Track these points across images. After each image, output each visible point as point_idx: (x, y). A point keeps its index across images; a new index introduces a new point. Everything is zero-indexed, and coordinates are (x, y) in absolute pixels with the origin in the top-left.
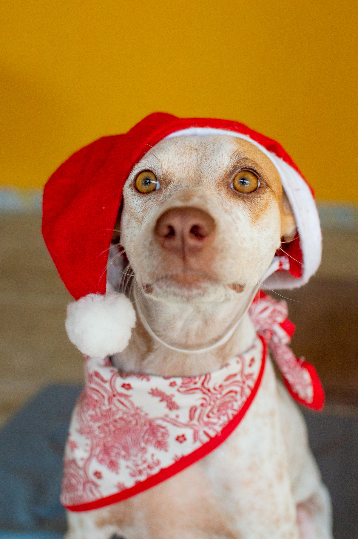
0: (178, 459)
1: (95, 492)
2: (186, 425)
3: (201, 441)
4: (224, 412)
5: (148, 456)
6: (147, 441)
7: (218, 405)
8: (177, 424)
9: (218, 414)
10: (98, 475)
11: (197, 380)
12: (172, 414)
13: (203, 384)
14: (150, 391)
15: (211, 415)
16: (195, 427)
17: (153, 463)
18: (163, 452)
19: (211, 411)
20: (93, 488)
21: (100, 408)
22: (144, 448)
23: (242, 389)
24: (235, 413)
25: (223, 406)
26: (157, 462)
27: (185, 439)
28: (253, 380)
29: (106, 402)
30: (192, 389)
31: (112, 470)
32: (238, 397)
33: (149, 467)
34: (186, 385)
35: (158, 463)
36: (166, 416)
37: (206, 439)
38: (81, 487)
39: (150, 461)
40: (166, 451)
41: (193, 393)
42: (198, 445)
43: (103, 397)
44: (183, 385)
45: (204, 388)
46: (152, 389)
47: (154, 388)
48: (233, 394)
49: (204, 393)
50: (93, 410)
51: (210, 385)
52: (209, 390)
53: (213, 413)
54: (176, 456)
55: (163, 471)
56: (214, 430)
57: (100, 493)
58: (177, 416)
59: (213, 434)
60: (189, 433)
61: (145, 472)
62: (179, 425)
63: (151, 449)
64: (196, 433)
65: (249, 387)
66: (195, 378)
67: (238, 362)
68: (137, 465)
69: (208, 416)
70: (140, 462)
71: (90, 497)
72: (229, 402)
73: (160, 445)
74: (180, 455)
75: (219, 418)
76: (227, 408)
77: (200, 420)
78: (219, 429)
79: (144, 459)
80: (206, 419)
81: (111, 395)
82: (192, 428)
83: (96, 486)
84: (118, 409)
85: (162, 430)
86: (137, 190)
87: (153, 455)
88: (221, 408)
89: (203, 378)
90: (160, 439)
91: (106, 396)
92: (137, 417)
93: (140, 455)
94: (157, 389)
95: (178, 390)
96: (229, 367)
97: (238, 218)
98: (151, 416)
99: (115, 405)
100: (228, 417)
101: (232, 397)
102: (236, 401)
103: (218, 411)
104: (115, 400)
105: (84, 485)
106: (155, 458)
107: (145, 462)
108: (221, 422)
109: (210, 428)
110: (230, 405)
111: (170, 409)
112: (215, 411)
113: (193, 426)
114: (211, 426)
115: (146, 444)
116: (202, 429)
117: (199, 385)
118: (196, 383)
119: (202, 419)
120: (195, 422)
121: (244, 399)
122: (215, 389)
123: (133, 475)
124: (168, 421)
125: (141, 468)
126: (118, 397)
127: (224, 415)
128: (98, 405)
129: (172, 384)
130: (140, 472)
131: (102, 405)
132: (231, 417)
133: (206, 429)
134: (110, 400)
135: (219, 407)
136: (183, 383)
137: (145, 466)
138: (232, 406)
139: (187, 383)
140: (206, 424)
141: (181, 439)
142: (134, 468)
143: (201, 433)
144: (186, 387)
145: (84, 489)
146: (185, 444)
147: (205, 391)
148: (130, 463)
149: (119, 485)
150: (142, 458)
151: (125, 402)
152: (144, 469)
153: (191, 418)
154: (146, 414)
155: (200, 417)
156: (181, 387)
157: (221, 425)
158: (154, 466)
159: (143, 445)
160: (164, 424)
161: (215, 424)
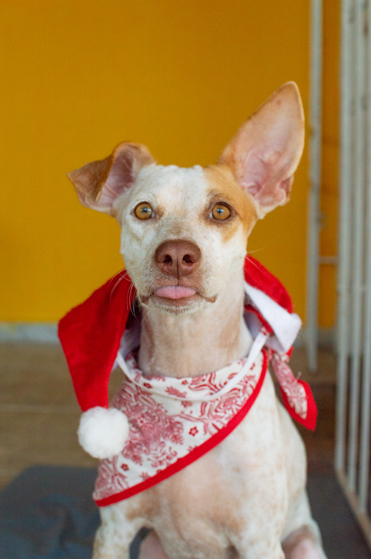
0: (192, 450)
1: (122, 483)
2: (198, 420)
3: (210, 433)
4: (229, 407)
5: (166, 449)
6: (165, 436)
7: (224, 400)
8: (191, 419)
9: (224, 409)
10: (125, 467)
11: (204, 377)
12: (187, 411)
13: (210, 381)
14: (167, 389)
15: (218, 410)
16: (205, 421)
17: (171, 454)
18: (178, 445)
19: (218, 406)
20: (120, 479)
21: (129, 404)
22: (162, 442)
23: (245, 387)
24: (239, 408)
25: (228, 402)
26: (174, 453)
27: (197, 432)
28: (254, 381)
29: (133, 400)
30: (201, 386)
31: (137, 462)
32: (241, 394)
33: (168, 458)
34: (195, 382)
35: (176, 454)
36: (182, 412)
37: (215, 431)
38: (110, 481)
39: (168, 452)
40: (181, 444)
41: (202, 389)
42: (208, 436)
43: (130, 396)
44: (193, 383)
45: (212, 384)
46: (168, 388)
47: (169, 386)
48: (236, 391)
49: (211, 389)
50: (124, 406)
51: (216, 382)
52: (215, 386)
53: (220, 408)
54: (190, 447)
55: (179, 460)
56: (222, 423)
57: (127, 483)
58: (191, 412)
59: (220, 426)
60: (200, 426)
61: (164, 462)
62: (192, 419)
63: (169, 443)
64: (206, 426)
65: (251, 386)
66: (203, 376)
67: (239, 363)
68: (157, 458)
69: (216, 411)
70: (159, 455)
71: (118, 489)
72: (233, 398)
73: (177, 439)
74: (193, 447)
75: (225, 412)
76: (232, 403)
77: (210, 415)
78: (226, 422)
79: (162, 452)
80: (214, 413)
81: (136, 393)
82: (203, 421)
83: (123, 477)
84: (144, 405)
85: (179, 425)
86: (137, 216)
87: (170, 448)
88: (227, 403)
89: (209, 376)
90: (176, 433)
91: (132, 394)
92: (159, 413)
93: (159, 449)
94: (171, 387)
95: (189, 387)
96: (231, 367)
97: (213, 240)
98: (170, 413)
99: (141, 402)
100: (233, 412)
101: (236, 394)
102: (239, 397)
103: (224, 406)
104: (140, 397)
105: (113, 478)
106: (172, 450)
107: (164, 454)
108: (227, 416)
109: (217, 421)
110: (234, 401)
111: (185, 406)
112: (222, 406)
113: (204, 420)
114: (218, 419)
115: (164, 438)
116: (211, 422)
117: (206, 382)
118: (204, 380)
119: (211, 414)
120: (205, 416)
121: (247, 397)
122: (220, 386)
123: (154, 466)
124: (184, 418)
125: (161, 459)
126: (142, 395)
127: (229, 409)
128: (127, 403)
129: (184, 383)
130: (161, 463)
131: (130, 402)
132: (236, 412)
133: (215, 422)
134: (136, 397)
135: (225, 402)
136: (193, 381)
137: (165, 457)
138: (236, 401)
139: (196, 381)
140: (215, 417)
141: (193, 432)
142: (154, 460)
143: (210, 426)
144: (196, 384)
145: (113, 482)
146: (197, 435)
147: (212, 387)
148: (151, 457)
149: (143, 476)
150: (161, 450)
151: (148, 399)
152: (164, 460)
153: (202, 413)
154: (166, 411)
155: (210, 412)
156: (192, 384)
157: (226, 419)
158: (172, 456)
159: (162, 439)
160: (181, 420)
161: (222, 417)
